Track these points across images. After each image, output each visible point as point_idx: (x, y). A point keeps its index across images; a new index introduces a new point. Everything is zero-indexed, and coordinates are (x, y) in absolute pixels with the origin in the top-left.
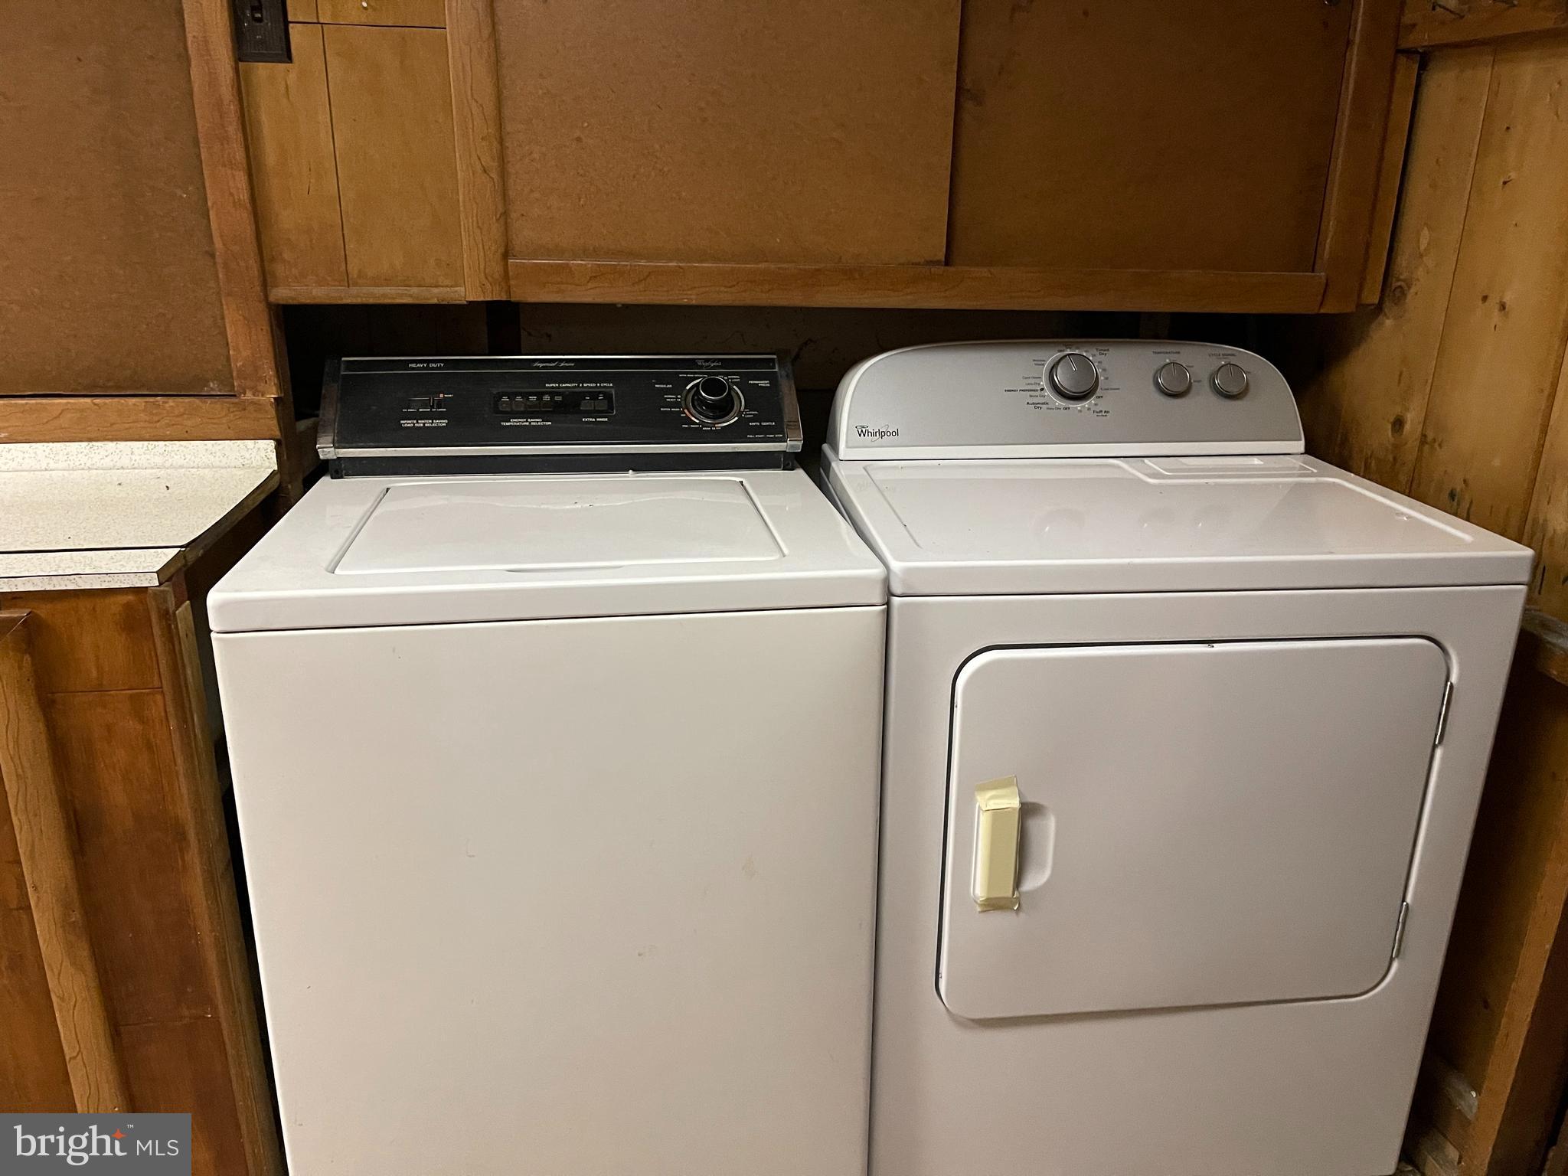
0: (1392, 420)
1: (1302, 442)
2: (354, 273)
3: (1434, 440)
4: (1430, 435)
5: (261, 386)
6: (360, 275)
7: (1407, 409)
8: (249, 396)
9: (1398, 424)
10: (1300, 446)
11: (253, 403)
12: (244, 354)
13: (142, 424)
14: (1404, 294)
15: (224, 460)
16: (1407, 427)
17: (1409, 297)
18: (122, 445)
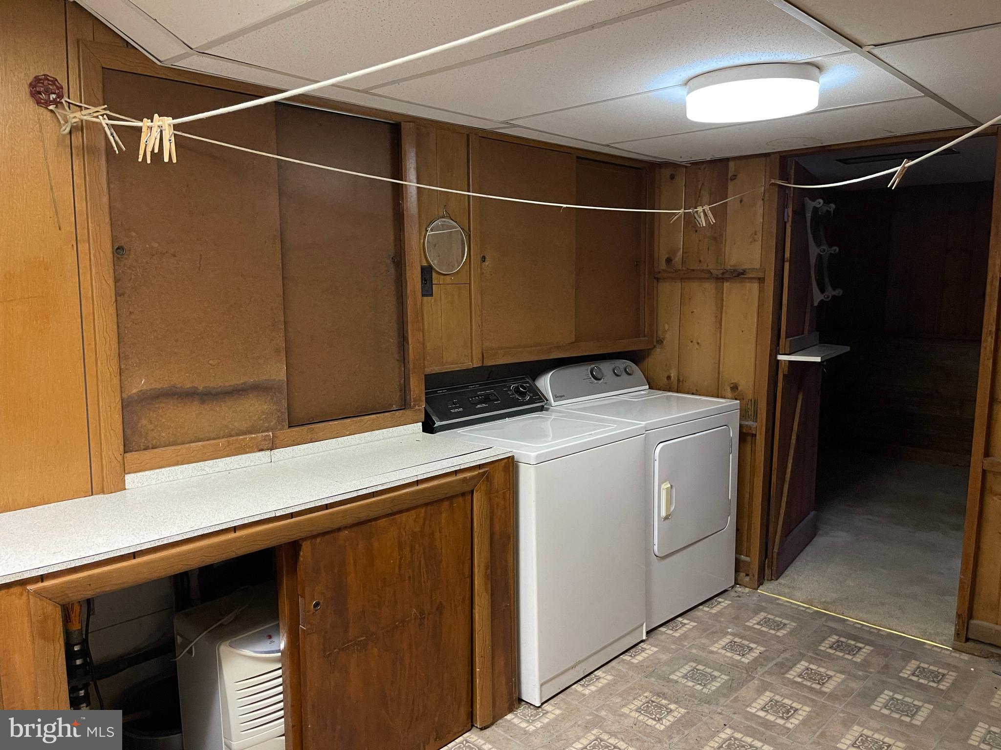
0: (666, 376)
1: (648, 386)
2: (444, 361)
3: (683, 380)
4: (681, 379)
5: (421, 403)
6: (446, 362)
7: (671, 373)
8: (417, 407)
9: (669, 378)
10: (647, 387)
11: (419, 409)
12: (416, 393)
13: (389, 422)
14: (662, 342)
15: (408, 432)
16: (672, 378)
17: (664, 343)
18: (381, 431)
